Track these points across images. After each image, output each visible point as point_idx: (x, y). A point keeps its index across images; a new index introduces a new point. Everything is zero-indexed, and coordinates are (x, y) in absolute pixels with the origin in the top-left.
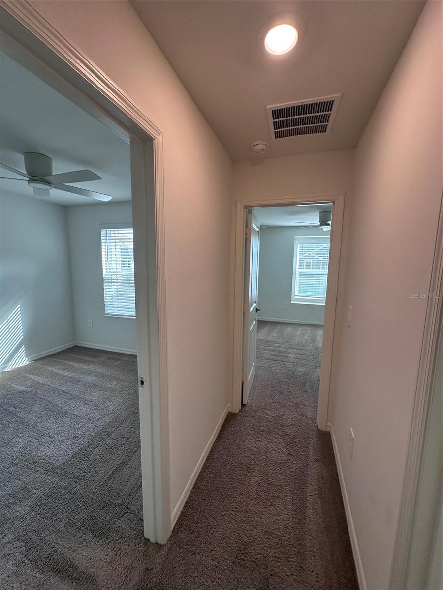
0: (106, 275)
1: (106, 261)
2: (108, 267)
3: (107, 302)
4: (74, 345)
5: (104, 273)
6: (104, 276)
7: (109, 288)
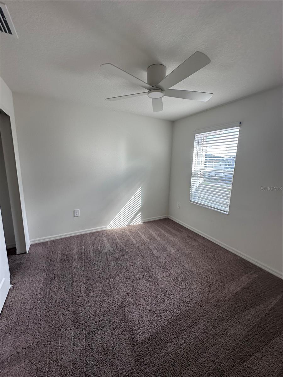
0: (194, 171)
1: (195, 160)
2: (196, 165)
3: (192, 192)
4: (167, 217)
5: (193, 169)
6: (192, 172)
7: (195, 182)
